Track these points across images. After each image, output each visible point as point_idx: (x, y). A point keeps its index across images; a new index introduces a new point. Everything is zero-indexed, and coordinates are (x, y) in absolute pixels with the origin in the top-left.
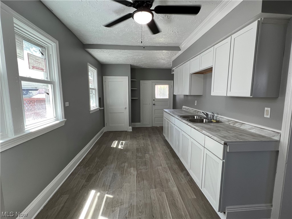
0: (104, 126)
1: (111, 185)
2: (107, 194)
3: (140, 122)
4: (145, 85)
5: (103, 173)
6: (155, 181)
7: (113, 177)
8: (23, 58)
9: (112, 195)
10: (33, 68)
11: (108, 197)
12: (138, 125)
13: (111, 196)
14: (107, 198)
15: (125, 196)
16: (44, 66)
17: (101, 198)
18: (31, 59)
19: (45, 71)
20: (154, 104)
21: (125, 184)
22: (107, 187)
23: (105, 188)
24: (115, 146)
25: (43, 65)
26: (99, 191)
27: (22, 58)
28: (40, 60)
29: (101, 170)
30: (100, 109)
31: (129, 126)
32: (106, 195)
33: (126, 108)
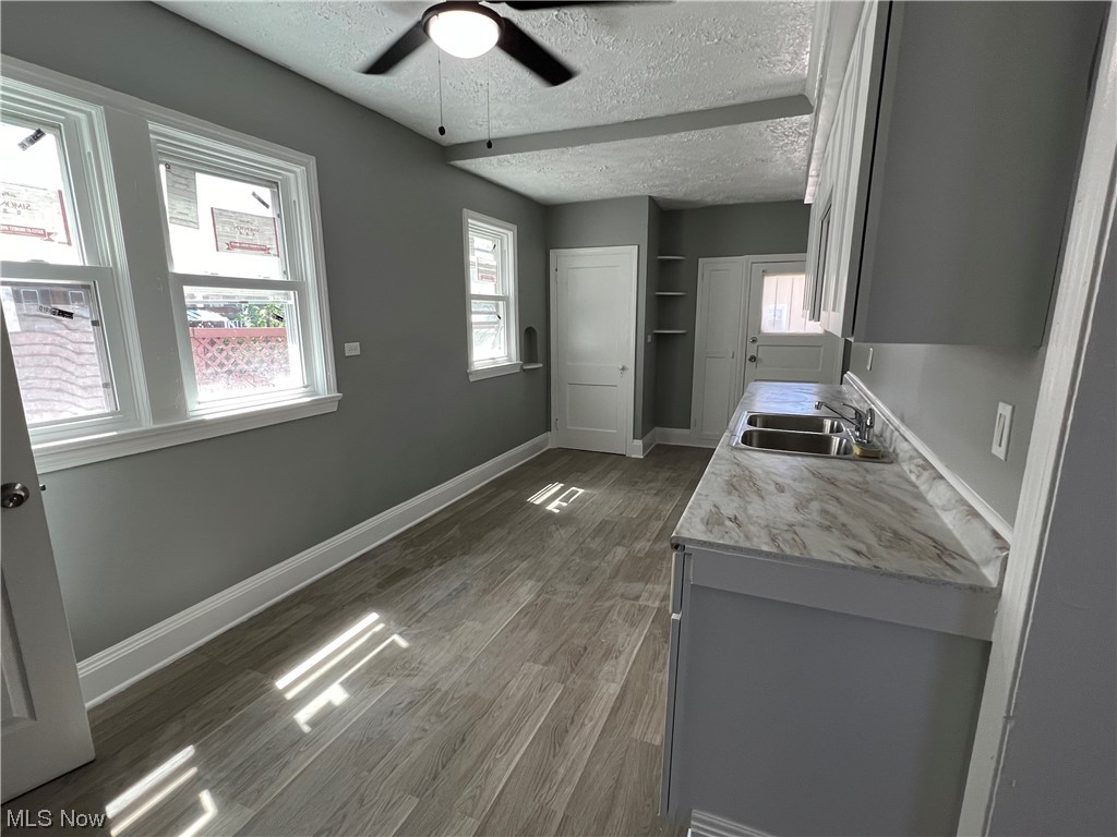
0: (548, 429)
1: (430, 614)
2: (400, 634)
3: (689, 428)
4: (718, 276)
5: (436, 575)
6: (566, 641)
7: (454, 594)
8: (195, 224)
9: (408, 641)
10: (231, 246)
11: (397, 645)
12: (677, 436)
13: (403, 643)
14: (393, 642)
15: (437, 657)
16: (270, 239)
17: (377, 639)
18: (225, 222)
19: (274, 252)
20: (753, 359)
21: (470, 624)
22: (416, 615)
23: (407, 618)
24: (537, 502)
25: (267, 236)
26: (387, 622)
27: (192, 224)
28: (256, 223)
29: (440, 565)
30: (525, 368)
31: (634, 438)
32: (396, 637)
33: (623, 369)
